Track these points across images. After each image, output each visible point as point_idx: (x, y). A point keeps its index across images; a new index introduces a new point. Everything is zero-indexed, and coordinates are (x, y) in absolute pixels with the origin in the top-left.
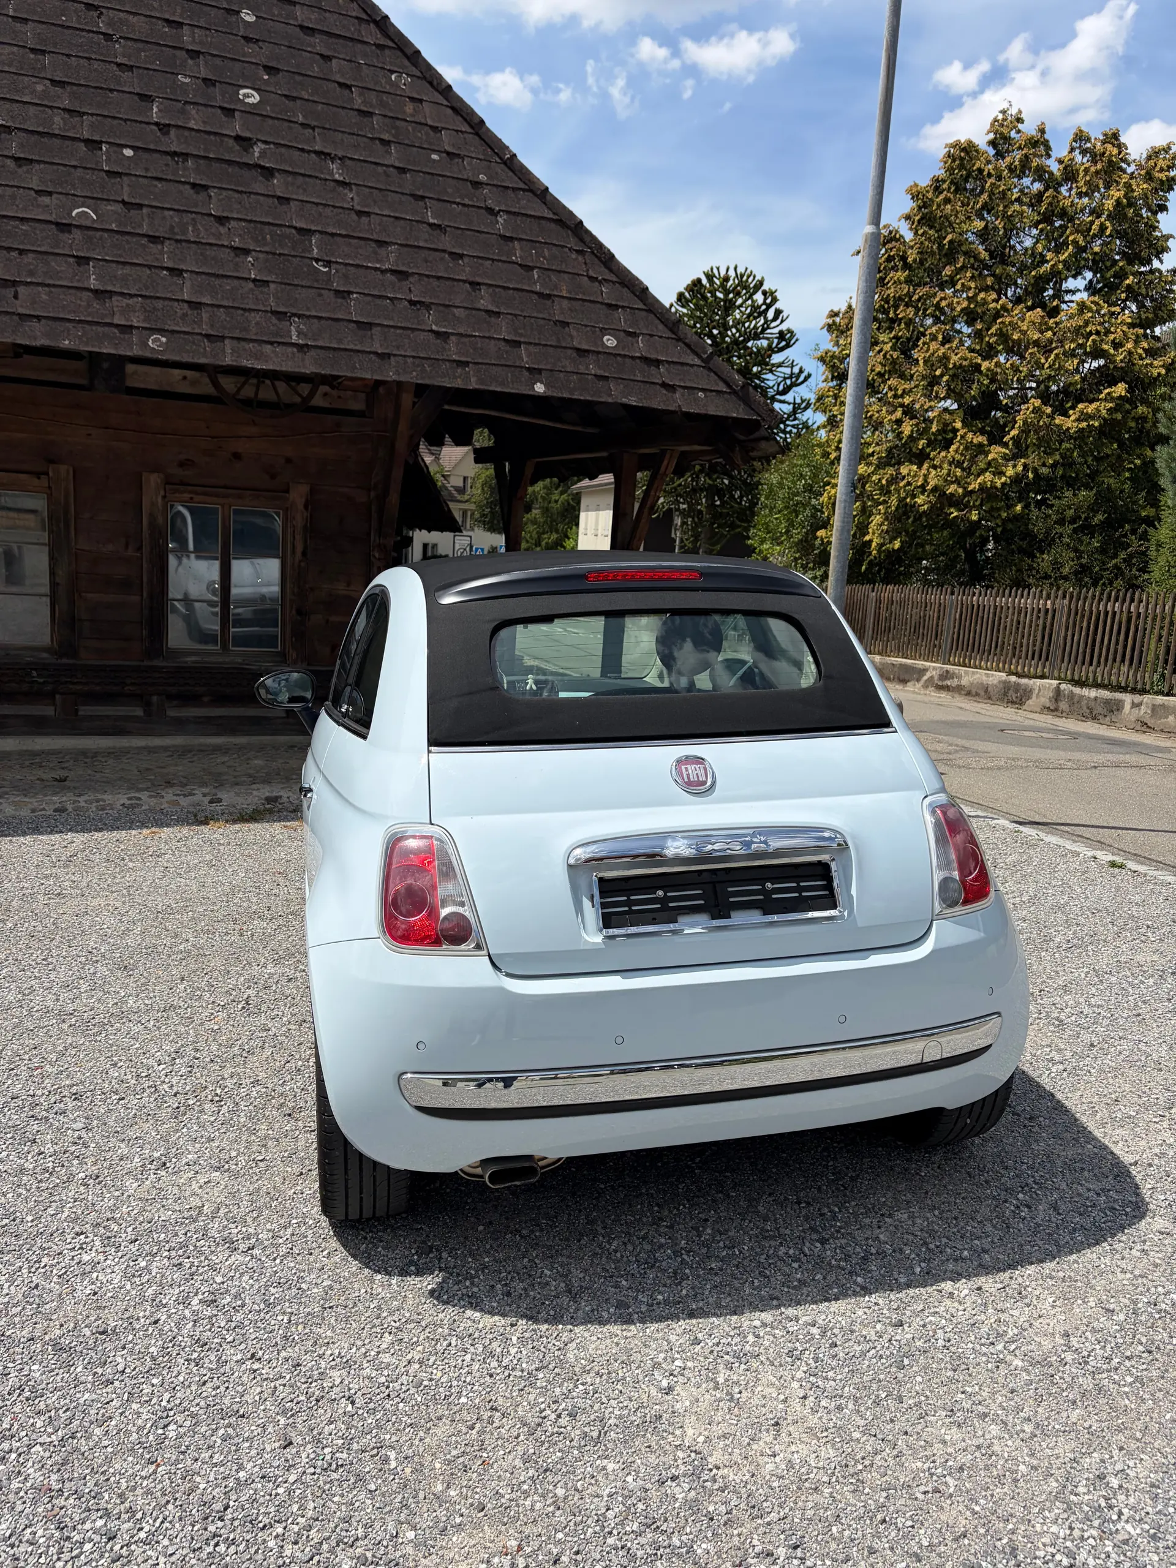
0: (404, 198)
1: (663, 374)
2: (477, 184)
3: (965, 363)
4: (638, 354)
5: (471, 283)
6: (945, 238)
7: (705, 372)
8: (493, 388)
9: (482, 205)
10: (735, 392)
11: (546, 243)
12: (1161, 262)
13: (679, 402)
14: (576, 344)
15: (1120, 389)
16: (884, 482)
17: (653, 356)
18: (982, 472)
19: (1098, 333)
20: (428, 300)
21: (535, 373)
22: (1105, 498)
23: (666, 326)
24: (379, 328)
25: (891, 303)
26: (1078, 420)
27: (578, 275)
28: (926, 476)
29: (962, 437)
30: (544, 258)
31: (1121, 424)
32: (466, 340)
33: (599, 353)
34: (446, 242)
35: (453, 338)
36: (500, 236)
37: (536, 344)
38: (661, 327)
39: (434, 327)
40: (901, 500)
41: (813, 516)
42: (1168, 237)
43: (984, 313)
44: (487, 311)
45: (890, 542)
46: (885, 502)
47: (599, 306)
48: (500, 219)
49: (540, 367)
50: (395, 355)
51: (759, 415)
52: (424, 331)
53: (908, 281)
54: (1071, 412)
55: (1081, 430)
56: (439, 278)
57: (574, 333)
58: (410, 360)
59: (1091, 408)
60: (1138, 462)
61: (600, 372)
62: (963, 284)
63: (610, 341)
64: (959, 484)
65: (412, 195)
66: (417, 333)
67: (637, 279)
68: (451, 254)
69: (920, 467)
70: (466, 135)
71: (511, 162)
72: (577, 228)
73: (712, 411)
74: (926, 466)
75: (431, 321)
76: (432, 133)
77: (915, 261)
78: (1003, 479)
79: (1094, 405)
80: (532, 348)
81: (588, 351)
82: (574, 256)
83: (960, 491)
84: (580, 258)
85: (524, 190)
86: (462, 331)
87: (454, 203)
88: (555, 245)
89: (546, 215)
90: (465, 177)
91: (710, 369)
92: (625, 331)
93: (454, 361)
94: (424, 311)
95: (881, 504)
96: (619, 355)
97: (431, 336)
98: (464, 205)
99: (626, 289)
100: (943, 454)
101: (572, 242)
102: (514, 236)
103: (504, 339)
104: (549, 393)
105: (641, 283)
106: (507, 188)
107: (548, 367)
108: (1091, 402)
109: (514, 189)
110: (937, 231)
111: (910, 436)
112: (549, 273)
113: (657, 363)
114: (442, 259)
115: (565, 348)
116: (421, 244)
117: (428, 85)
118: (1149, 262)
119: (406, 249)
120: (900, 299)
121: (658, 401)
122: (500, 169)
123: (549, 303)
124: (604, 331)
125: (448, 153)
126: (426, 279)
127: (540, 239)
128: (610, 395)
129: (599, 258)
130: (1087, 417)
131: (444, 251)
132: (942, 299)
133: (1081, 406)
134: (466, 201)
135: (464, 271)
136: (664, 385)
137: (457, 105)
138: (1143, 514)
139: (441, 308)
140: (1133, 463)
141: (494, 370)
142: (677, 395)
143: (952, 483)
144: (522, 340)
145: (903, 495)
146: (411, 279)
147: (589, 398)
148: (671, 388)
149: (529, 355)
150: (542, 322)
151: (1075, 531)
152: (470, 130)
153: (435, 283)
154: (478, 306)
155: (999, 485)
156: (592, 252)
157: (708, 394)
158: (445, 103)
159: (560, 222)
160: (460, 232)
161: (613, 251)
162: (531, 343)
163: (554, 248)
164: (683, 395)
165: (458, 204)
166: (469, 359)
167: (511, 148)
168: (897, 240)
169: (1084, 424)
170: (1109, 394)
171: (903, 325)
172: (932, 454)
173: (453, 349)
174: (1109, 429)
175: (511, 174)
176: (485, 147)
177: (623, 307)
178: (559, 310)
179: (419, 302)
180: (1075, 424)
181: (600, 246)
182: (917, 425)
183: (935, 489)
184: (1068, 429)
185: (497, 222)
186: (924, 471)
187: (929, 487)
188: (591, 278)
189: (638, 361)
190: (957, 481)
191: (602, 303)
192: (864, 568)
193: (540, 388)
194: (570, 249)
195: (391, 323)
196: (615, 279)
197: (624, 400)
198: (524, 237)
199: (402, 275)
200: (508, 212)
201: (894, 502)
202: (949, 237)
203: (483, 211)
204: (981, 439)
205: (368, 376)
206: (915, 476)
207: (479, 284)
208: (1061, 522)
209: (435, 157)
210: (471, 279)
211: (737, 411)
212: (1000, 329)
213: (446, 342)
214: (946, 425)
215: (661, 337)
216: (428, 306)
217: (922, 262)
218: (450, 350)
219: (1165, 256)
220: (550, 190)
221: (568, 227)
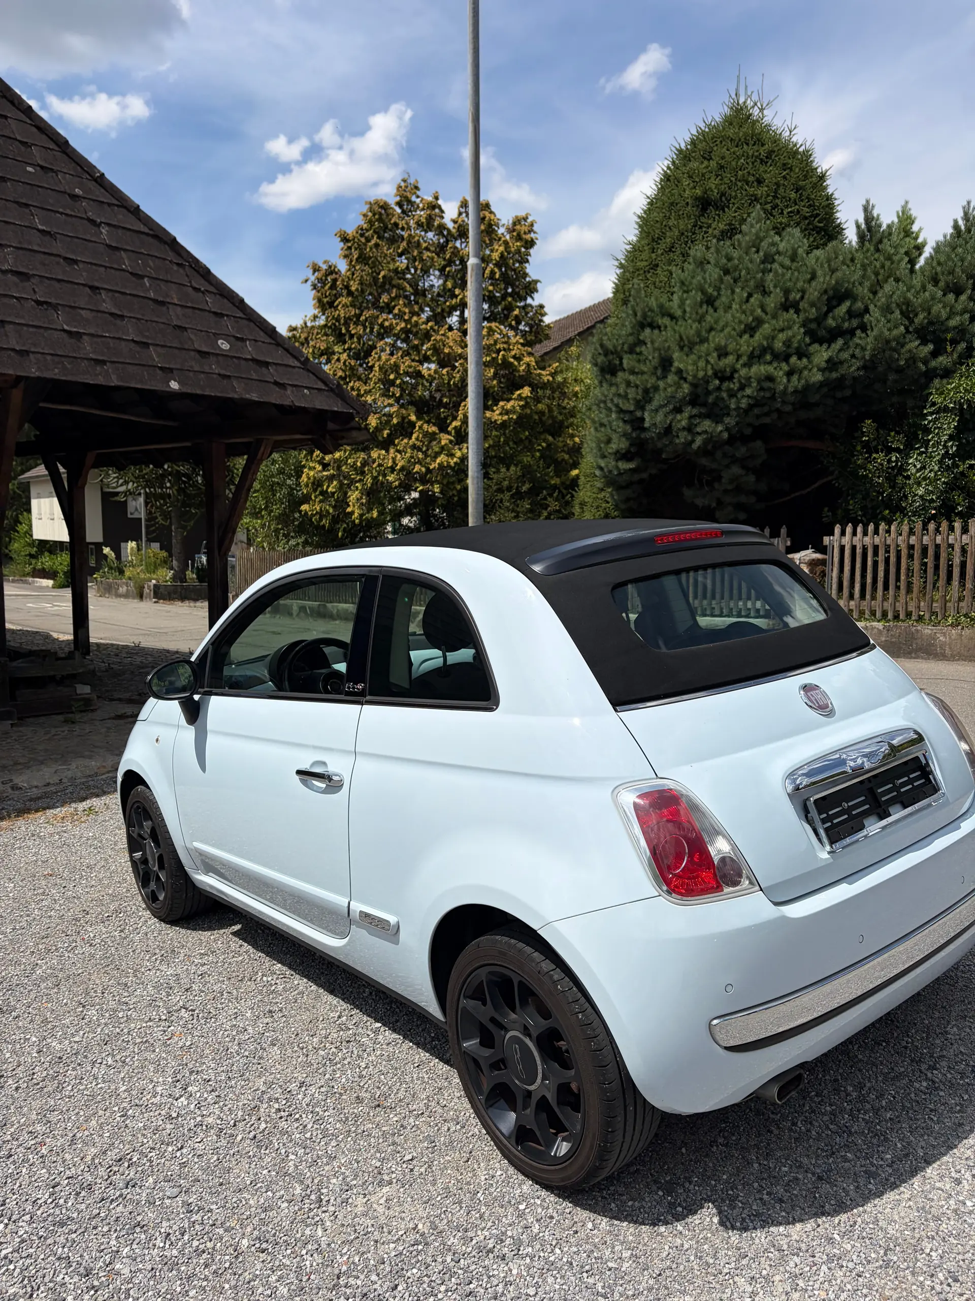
0: (9, 204)
1: (272, 374)
2: (74, 197)
3: (410, 370)
4: (249, 357)
5: (91, 287)
6: (379, 274)
7: (305, 372)
8: (133, 385)
9: (84, 216)
10: (332, 390)
11: (148, 255)
12: (533, 299)
13: (289, 398)
14: (196, 346)
15: (526, 391)
16: (359, 464)
17: (262, 358)
18: (437, 455)
19: (504, 350)
20: (53, 301)
21: (168, 372)
22: (527, 472)
23: (266, 333)
24: (11, 326)
25: (342, 321)
26: (501, 414)
27: (184, 285)
28: (394, 459)
29: (420, 427)
30: (150, 268)
31: (529, 417)
32: (99, 340)
33: (217, 355)
34: (58, 247)
35: (85, 337)
36: (107, 245)
37: (162, 346)
38: (262, 334)
39: (66, 327)
40: (375, 478)
41: (290, 494)
42: (536, 282)
43: (417, 332)
44: (112, 314)
45: (368, 512)
46: (360, 480)
47: (207, 313)
48: (103, 231)
49: (171, 366)
50: (33, 353)
51: (354, 409)
52: (56, 330)
53: (353, 305)
54: (495, 408)
55: (504, 422)
56: (59, 281)
57: (192, 337)
58: (49, 358)
59: (509, 406)
60: (544, 445)
61: (223, 372)
62: (399, 310)
63: (224, 345)
64: (421, 464)
65: (17, 203)
66: (50, 332)
67: (233, 292)
68: (65, 259)
69: (387, 451)
70: (55, 153)
71: (101, 180)
72: (173, 244)
73: (318, 406)
74: (392, 451)
75: (61, 320)
76: (23, 148)
77: (357, 289)
78: (455, 460)
79: (512, 403)
80: (159, 349)
81: (208, 353)
82: (175, 268)
83: (423, 469)
84: (181, 270)
85: (117, 206)
86: (92, 331)
87: (58, 212)
88: (156, 257)
89: (142, 230)
90: (62, 190)
91: (308, 370)
92: (234, 337)
93: (92, 359)
94: (53, 311)
95: (357, 482)
96: (235, 357)
97: (65, 335)
98: (67, 215)
99: (225, 300)
100: (406, 441)
101: (171, 256)
102: (119, 246)
103: (133, 340)
104: (184, 390)
105: (237, 295)
106: (103, 202)
107: (178, 366)
108: (508, 400)
109: (109, 205)
110: (371, 268)
111: (376, 428)
112: (158, 282)
113: (267, 364)
114: (58, 263)
115: (188, 350)
116: (36, 248)
117: (9, 104)
118: (525, 299)
119: (21, 252)
120: (350, 319)
121: (275, 397)
122: (92, 185)
123: (164, 309)
124: (217, 336)
125: (42, 167)
126: (46, 281)
127: (143, 251)
128: (236, 392)
129: (198, 272)
130: (507, 412)
131: (59, 256)
132: (384, 320)
133: (501, 403)
134: (68, 212)
135: (82, 276)
136: (276, 383)
137: (42, 125)
138: (553, 482)
139: (67, 309)
140: (540, 445)
141: (130, 368)
142: (289, 392)
143: (415, 463)
144: (150, 341)
145: (375, 474)
146: (33, 280)
147: (219, 395)
148: (282, 386)
149: (159, 355)
150: (162, 326)
151: (512, 496)
152: (57, 149)
153: (57, 285)
154: (102, 309)
155: (452, 464)
156: (191, 266)
157: (312, 391)
158: (29, 122)
159: (156, 237)
160: (69, 239)
161: (208, 266)
162: (157, 345)
163: (157, 260)
164: (292, 392)
165: (61, 213)
166: (105, 358)
167: (99, 167)
168: (336, 273)
169: (505, 417)
170: (519, 395)
171: (355, 340)
172: (396, 441)
173: (87, 347)
174: (523, 421)
175: (102, 190)
176: (73, 164)
177: (227, 316)
178: (175, 316)
179: (46, 303)
180: (500, 417)
181: (196, 261)
182: (379, 418)
183: (403, 469)
184: (496, 421)
185: (101, 233)
186: (391, 455)
187: (398, 467)
188: (195, 289)
189: (250, 363)
190: (419, 462)
191: (210, 312)
192: (340, 534)
193: (174, 385)
194: (171, 261)
195: (22, 321)
196: (215, 291)
197: (248, 396)
198: (128, 248)
199: (24, 276)
200: (108, 225)
201: (369, 481)
202: (382, 273)
203: (86, 222)
204: (434, 429)
205: (11, 372)
206: (384, 459)
207: (98, 288)
208: (500, 490)
209: (29, 169)
210: (90, 284)
211: (337, 406)
212: (434, 345)
213: (79, 341)
214: (403, 418)
215: (263, 342)
216: (55, 307)
217: (363, 291)
218: (85, 348)
219: (536, 295)
220: (141, 208)
221: (165, 243)
